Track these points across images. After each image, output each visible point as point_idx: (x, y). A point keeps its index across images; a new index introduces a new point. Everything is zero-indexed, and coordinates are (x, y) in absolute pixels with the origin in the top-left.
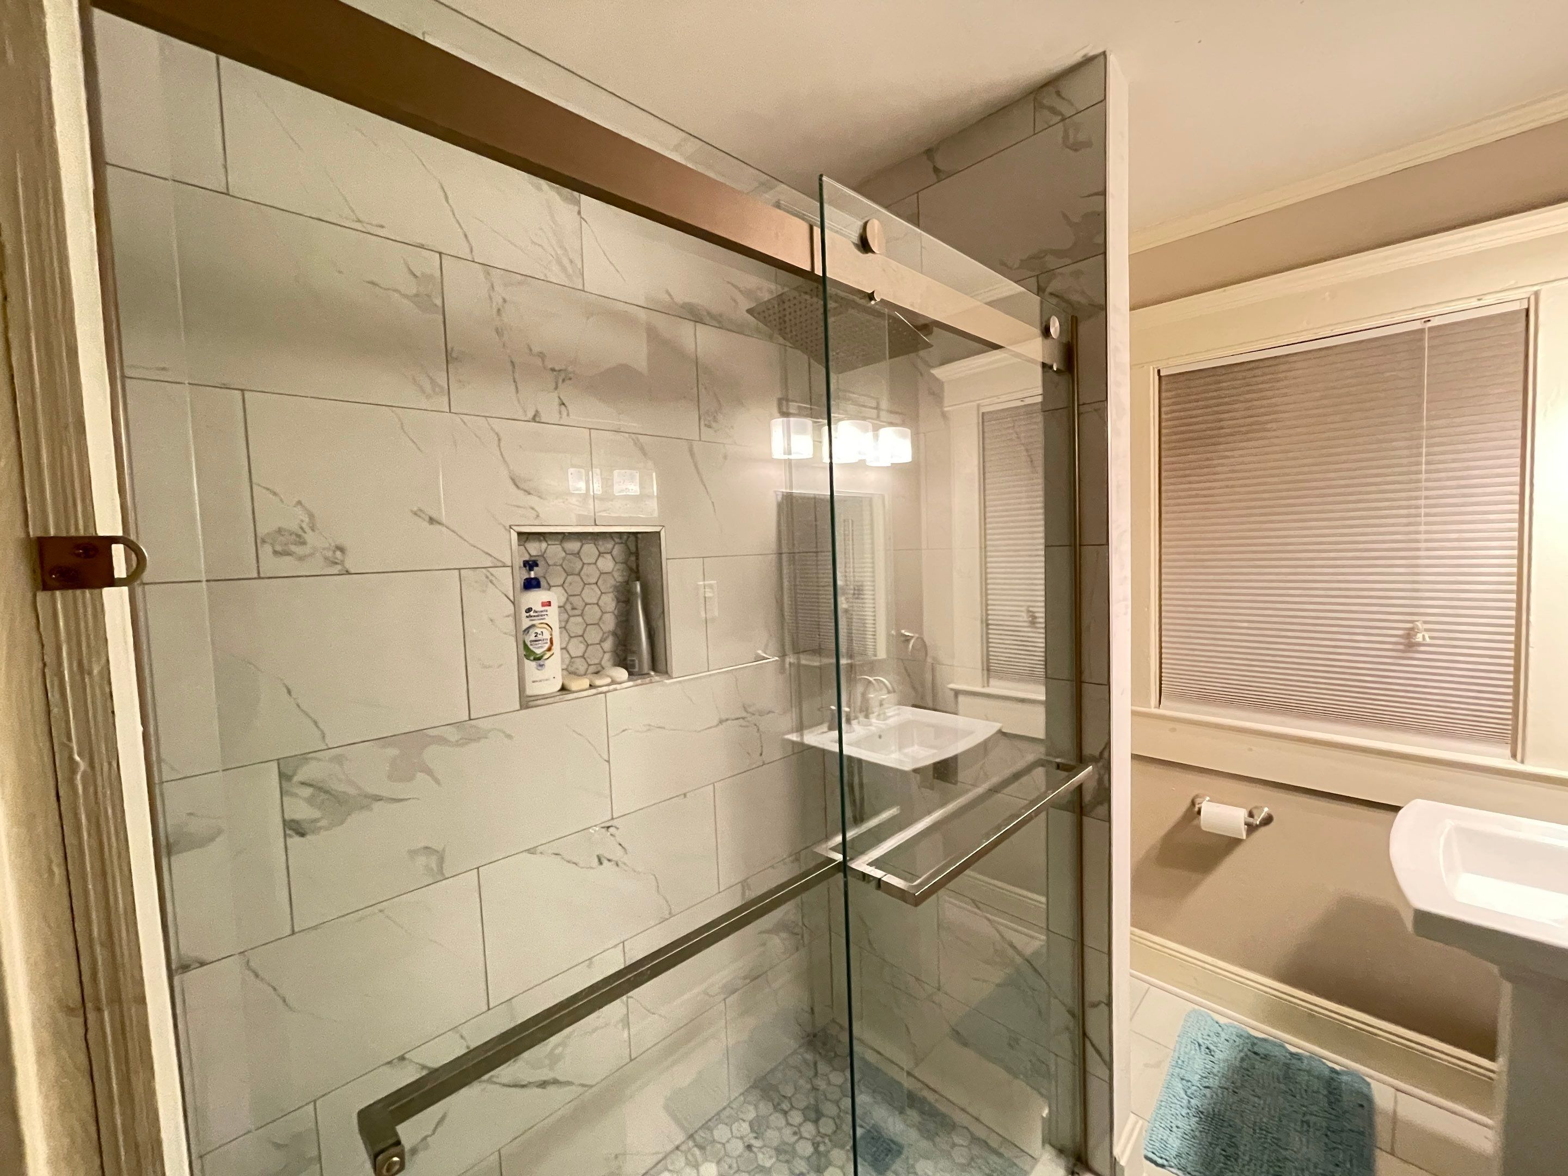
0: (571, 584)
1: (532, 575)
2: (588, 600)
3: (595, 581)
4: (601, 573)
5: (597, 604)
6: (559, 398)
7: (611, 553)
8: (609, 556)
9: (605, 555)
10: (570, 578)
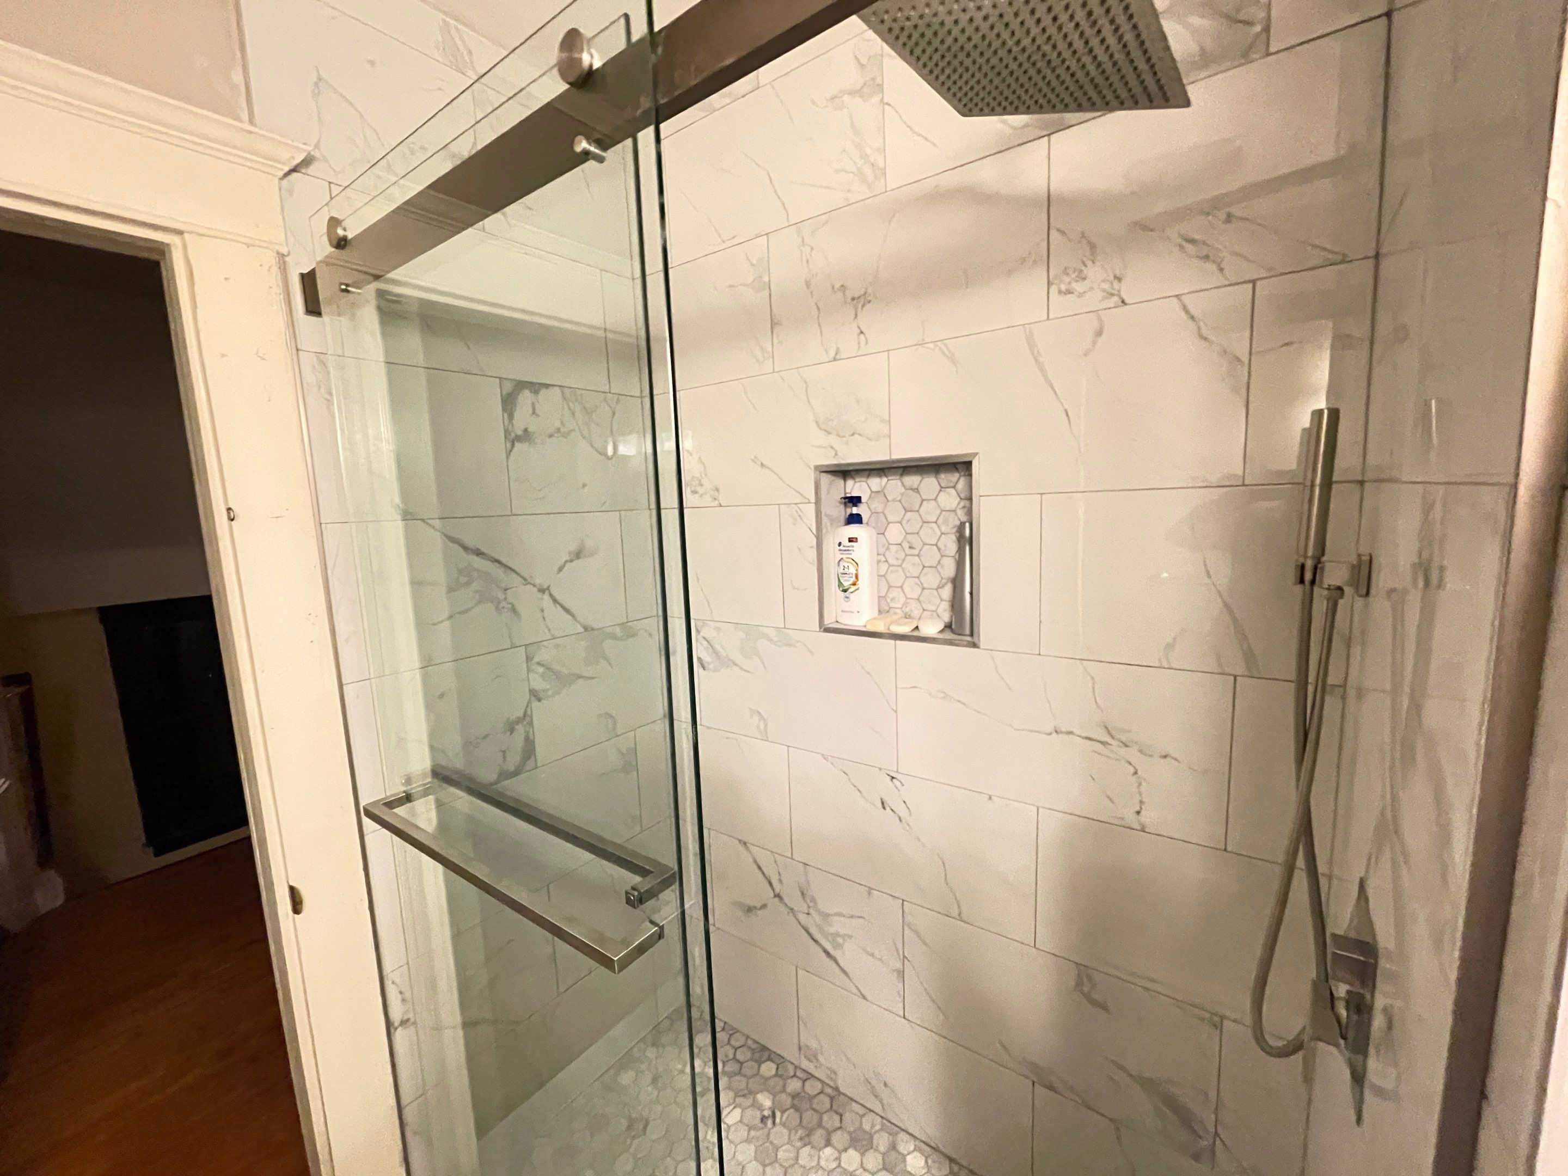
0: (908, 521)
1: (855, 510)
2: (927, 541)
3: (934, 520)
4: (942, 511)
5: (936, 545)
6: (859, 327)
7: (954, 487)
8: (952, 491)
9: (948, 490)
10: (909, 514)
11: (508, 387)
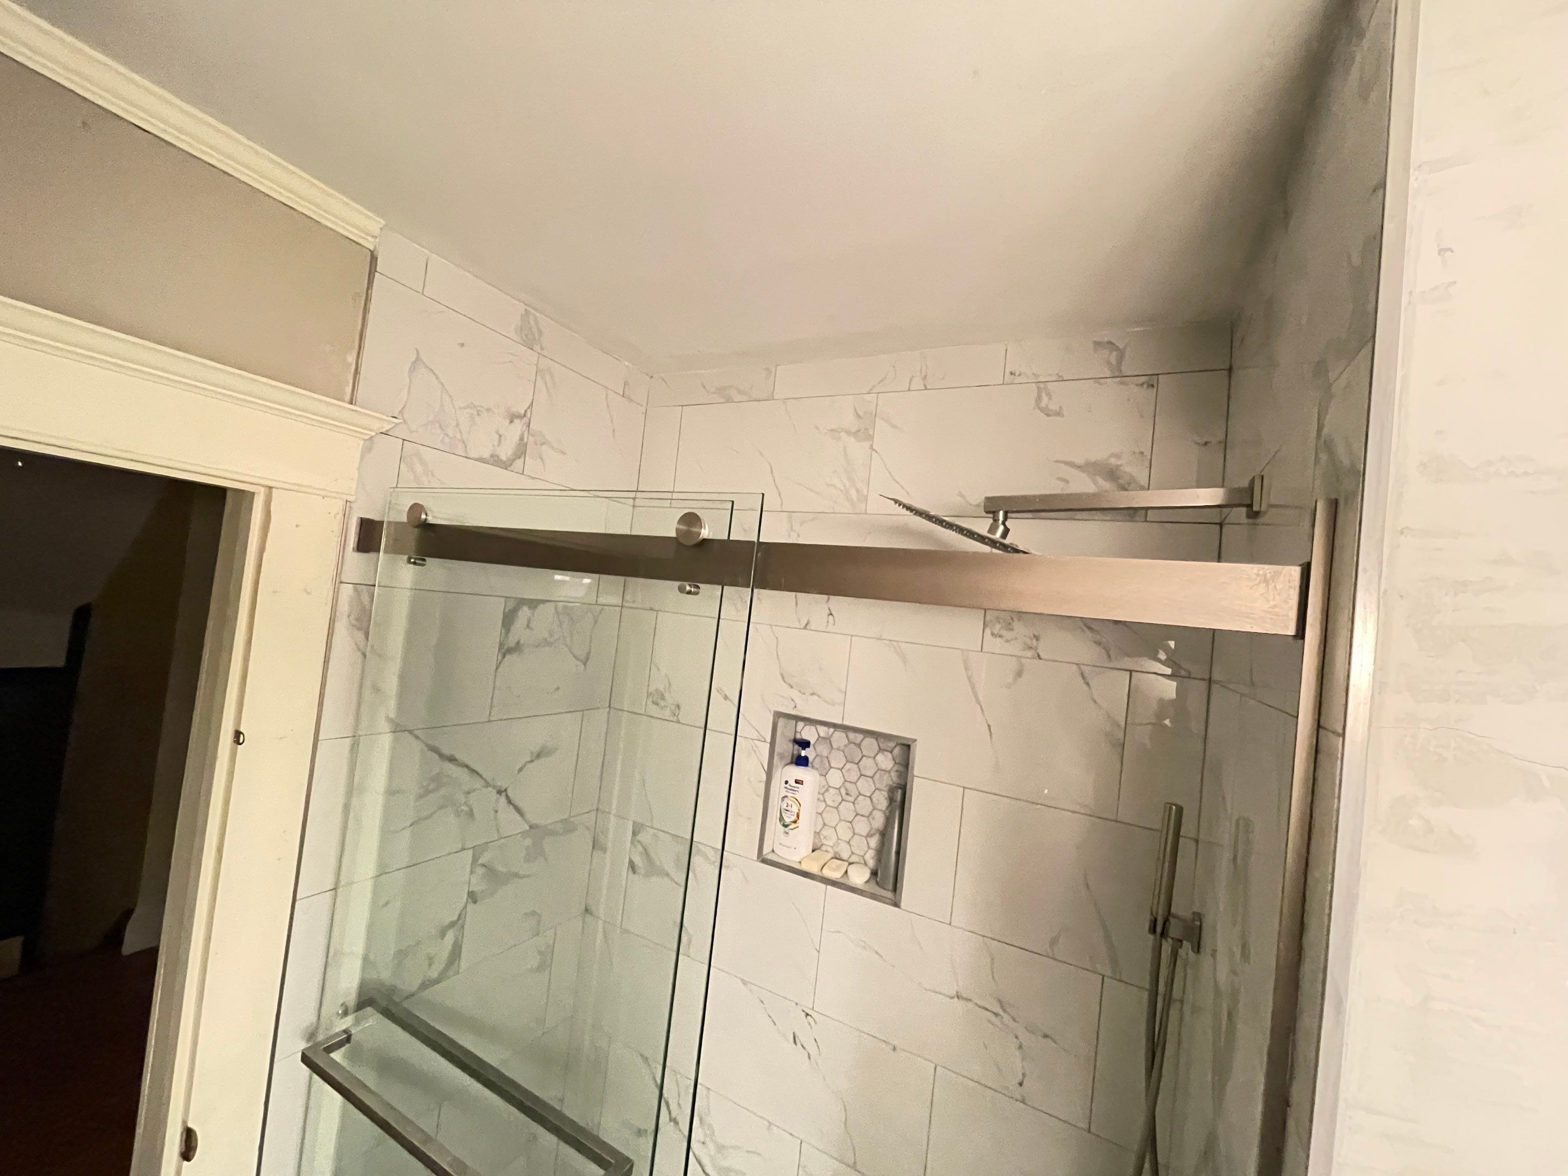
1: (803, 753)
2: (863, 792)
3: (871, 774)
4: (879, 769)
5: (870, 797)
6: (829, 608)
7: (893, 753)
9: (886, 753)
10: (849, 766)
11: (511, 605)
